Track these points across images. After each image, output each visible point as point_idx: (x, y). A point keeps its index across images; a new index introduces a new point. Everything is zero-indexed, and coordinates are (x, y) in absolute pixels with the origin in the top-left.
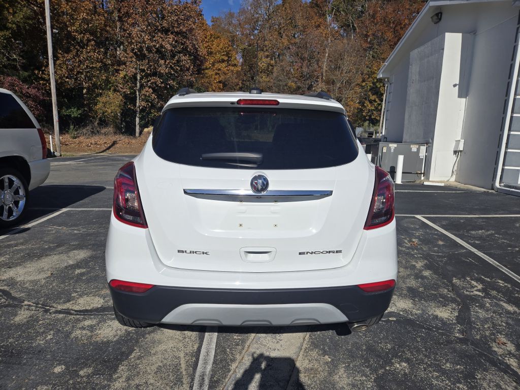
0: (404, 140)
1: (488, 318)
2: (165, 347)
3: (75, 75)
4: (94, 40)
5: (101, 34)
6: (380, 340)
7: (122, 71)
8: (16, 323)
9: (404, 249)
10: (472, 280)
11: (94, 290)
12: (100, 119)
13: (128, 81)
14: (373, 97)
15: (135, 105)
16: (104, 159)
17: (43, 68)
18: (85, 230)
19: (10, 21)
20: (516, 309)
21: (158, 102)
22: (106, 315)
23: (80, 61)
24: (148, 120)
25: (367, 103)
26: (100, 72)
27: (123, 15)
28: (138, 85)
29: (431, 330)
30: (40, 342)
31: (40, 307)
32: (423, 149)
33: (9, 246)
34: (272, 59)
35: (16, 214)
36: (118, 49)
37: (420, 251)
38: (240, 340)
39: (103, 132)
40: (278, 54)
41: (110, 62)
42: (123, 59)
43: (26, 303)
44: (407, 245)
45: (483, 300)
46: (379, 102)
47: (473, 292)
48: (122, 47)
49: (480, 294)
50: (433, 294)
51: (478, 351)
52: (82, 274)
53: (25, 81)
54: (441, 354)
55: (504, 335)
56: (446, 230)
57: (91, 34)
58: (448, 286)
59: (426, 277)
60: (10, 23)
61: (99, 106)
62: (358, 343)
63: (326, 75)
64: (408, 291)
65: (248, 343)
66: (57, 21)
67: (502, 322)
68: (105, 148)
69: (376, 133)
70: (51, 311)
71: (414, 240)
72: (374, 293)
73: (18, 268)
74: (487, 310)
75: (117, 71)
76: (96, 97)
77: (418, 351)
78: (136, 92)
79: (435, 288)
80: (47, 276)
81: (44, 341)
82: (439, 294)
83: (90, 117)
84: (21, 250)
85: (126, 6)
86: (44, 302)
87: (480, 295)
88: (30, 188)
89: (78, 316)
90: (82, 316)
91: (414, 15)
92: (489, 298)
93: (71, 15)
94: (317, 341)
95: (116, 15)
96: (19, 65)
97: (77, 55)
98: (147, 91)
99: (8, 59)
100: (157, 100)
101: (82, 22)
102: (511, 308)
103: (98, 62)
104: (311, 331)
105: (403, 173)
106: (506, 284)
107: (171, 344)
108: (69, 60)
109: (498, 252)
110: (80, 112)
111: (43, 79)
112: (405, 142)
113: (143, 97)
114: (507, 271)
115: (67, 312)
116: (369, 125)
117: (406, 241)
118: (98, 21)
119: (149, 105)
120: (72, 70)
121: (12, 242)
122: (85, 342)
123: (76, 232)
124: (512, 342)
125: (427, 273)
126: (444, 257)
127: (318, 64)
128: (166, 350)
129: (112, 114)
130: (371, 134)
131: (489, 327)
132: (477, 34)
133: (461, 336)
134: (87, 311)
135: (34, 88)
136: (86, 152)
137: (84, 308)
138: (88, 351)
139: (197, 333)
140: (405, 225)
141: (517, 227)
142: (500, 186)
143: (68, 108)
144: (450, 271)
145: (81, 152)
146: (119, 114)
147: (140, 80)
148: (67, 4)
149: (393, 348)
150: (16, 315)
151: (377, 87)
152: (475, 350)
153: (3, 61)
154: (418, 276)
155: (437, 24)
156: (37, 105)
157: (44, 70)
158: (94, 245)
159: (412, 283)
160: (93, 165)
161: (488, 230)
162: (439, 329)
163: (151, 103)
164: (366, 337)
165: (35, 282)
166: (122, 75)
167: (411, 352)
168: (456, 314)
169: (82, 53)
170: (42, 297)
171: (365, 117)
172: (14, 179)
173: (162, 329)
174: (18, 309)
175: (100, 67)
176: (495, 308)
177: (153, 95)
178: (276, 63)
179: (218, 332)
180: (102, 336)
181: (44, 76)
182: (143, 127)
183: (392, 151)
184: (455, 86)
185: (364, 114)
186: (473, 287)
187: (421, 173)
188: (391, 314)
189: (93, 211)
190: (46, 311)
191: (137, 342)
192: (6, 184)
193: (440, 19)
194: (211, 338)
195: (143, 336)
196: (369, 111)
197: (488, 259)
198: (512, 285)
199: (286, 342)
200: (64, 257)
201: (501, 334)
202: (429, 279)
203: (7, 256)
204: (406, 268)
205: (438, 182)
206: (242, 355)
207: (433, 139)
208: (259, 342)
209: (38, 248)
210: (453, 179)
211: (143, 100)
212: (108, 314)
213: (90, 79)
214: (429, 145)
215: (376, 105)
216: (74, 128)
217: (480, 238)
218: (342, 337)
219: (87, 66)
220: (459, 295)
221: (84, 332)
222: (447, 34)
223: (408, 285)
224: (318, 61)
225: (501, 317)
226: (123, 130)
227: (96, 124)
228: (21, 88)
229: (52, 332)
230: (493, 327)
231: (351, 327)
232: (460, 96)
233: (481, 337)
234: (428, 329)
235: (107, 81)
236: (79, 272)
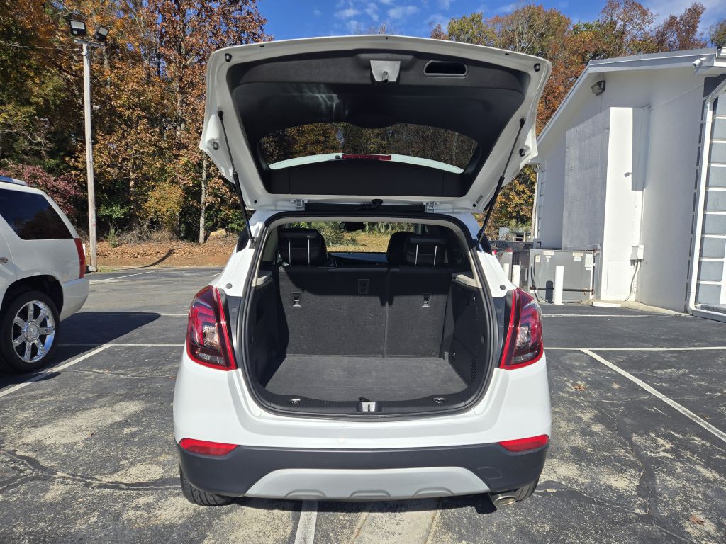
0: (563, 246)
1: (679, 488)
2: (249, 532)
3: (120, 163)
4: (146, 118)
5: (157, 110)
6: (535, 519)
7: (182, 156)
8: (48, 501)
9: (566, 395)
10: (658, 437)
11: (150, 456)
12: (151, 221)
13: (190, 170)
14: (520, 188)
15: (199, 201)
16: (155, 274)
17: (77, 154)
18: (135, 374)
19: (35, 93)
20: (717, 476)
21: (230, 197)
22: (167, 489)
23: (127, 144)
24: (217, 220)
25: (513, 195)
26: (154, 159)
27: (186, 84)
28: (204, 174)
29: (603, 505)
30: (81, 526)
31: (78, 480)
32: (589, 258)
33: (33, 397)
34: (383, 139)
35: (42, 352)
36: (178, 128)
37: (589, 399)
38: (348, 521)
39: (154, 237)
40: (391, 132)
41: (166, 145)
42: (184, 140)
43: (59, 474)
44: (571, 390)
45: (672, 464)
46: (529, 194)
47: (659, 452)
48: (183, 125)
49: (669, 455)
50: (605, 456)
51: (666, 532)
52: (133, 435)
53: (51, 171)
54: (615, 537)
55: (700, 510)
56: (623, 368)
57: (143, 110)
58: (626, 445)
59: (596, 433)
60: (35, 96)
61: (151, 202)
62: (506, 524)
63: (457, 159)
64: (572, 453)
65: (358, 525)
66: (98, 93)
67: (697, 493)
68: (157, 260)
69: (527, 235)
70: (94, 485)
71: (579, 383)
72: (520, 453)
73: (47, 427)
74: (678, 478)
75: (176, 156)
76: (146, 191)
77: (586, 533)
78: (200, 184)
79: (608, 448)
80: (86, 437)
81: (86, 525)
82: (613, 456)
83: (138, 217)
84: (49, 403)
85: (190, 74)
86: (83, 473)
87: (668, 458)
88: (62, 317)
89: (130, 492)
90: (135, 492)
91: (571, 80)
92: (681, 461)
93: (117, 86)
94: (451, 521)
95: (176, 85)
96: (45, 151)
97: (123, 137)
98: (215, 183)
99: (31, 143)
100: (229, 194)
101: (131, 94)
102: (709, 474)
103: (151, 145)
104: (442, 509)
105: (564, 290)
106: (704, 442)
107: (256, 528)
108: (112, 143)
109: (693, 398)
110: (124, 211)
111: (76, 168)
112: (566, 248)
113: (210, 190)
114: (705, 424)
115: (115, 486)
116: (517, 225)
117: (569, 384)
118: (152, 93)
119: (218, 200)
120: (114, 157)
121: (37, 392)
122: (141, 525)
123: (122, 376)
124: (711, 520)
125: (596, 428)
126: (620, 406)
127: (445, 145)
128: (249, 536)
129: (168, 214)
130: (520, 236)
131: (680, 501)
132: (652, 108)
133: (643, 513)
134: (141, 484)
135: (64, 180)
136: (130, 265)
137: (138, 481)
138: (146, 538)
139: (290, 512)
140: (568, 363)
141: (718, 364)
142: (696, 307)
143: (109, 205)
144: (627, 425)
145: (125, 265)
146: (177, 214)
147: (207, 168)
148: (112, 71)
149: (553, 530)
150: (46, 491)
151: (525, 174)
152: (661, 531)
153: (23, 145)
154: (585, 432)
155: (600, 96)
156: (65, 203)
157: (78, 157)
158: (147, 394)
159: (578, 441)
160: (142, 284)
161: (680, 369)
162: (613, 503)
163: (221, 198)
164: (516, 515)
165: (69, 446)
166: (182, 162)
167: (577, 535)
168: (637, 483)
169: (130, 135)
170: (81, 466)
171: (511, 213)
172: (41, 305)
173: (243, 507)
174: (48, 483)
175: (154, 151)
176: (689, 475)
177: (224, 188)
178: (389, 143)
179: (318, 511)
180: (163, 518)
181: (77, 164)
182: (209, 230)
183: (548, 261)
184: (627, 175)
185: (509, 209)
186: (659, 446)
187: (588, 291)
188: (549, 484)
189: (145, 347)
190: (87, 485)
191: (210, 525)
192: (31, 313)
193: (604, 89)
194: (309, 519)
195: (218, 518)
196: (517, 206)
197: (680, 408)
198: (712, 444)
199: (409, 523)
200: (107, 411)
201: (696, 509)
202: (600, 436)
203: (31, 411)
204: (569, 421)
205: (612, 302)
206: (351, 541)
207: (602, 245)
208: (373, 524)
209: (73, 400)
210: (633, 298)
211: (210, 194)
212: (170, 488)
213: (139, 168)
214: (597, 252)
215: (525, 198)
216: (115, 232)
217: (669, 379)
218: (485, 515)
219: (136, 151)
220: (640, 456)
221: (139, 512)
222: (613, 110)
223: (573, 444)
224: (445, 141)
225: (696, 486)
226: (182, 235)
227: (145, 226)
228: (45, 181)
229: (96, 513)
230: (686, 500)
231: (494, 500)
232: (635, 188)
233: (670, 514)
234: (599, 503)
235: (163, 170)
236: (129, 432)
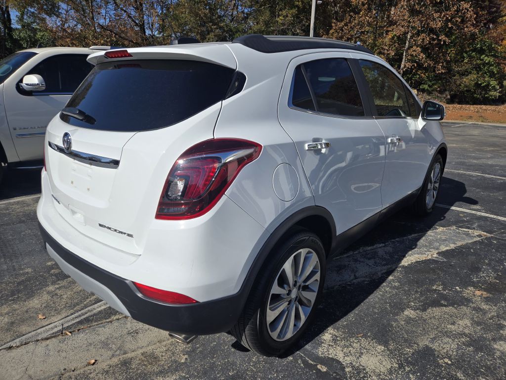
7: (391, 31)
13: (395, 43)
28: (407, 44)
78: (403, 53)
98: (414, 51)
100: (424, 59)
108: (341, 28)
113: (409, 57)
119: (414, 65)
147: (410, 39)
163: (417, 63)
166: (390, 36)
177: (422, 54)
211: (409, 61)
